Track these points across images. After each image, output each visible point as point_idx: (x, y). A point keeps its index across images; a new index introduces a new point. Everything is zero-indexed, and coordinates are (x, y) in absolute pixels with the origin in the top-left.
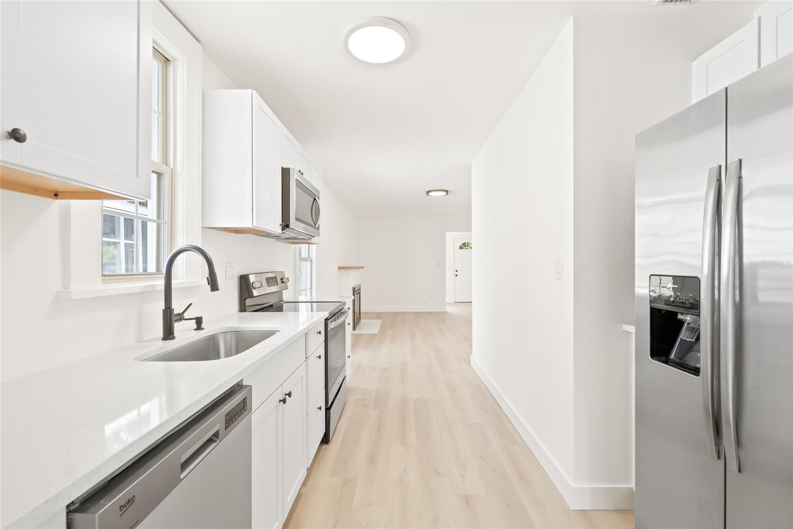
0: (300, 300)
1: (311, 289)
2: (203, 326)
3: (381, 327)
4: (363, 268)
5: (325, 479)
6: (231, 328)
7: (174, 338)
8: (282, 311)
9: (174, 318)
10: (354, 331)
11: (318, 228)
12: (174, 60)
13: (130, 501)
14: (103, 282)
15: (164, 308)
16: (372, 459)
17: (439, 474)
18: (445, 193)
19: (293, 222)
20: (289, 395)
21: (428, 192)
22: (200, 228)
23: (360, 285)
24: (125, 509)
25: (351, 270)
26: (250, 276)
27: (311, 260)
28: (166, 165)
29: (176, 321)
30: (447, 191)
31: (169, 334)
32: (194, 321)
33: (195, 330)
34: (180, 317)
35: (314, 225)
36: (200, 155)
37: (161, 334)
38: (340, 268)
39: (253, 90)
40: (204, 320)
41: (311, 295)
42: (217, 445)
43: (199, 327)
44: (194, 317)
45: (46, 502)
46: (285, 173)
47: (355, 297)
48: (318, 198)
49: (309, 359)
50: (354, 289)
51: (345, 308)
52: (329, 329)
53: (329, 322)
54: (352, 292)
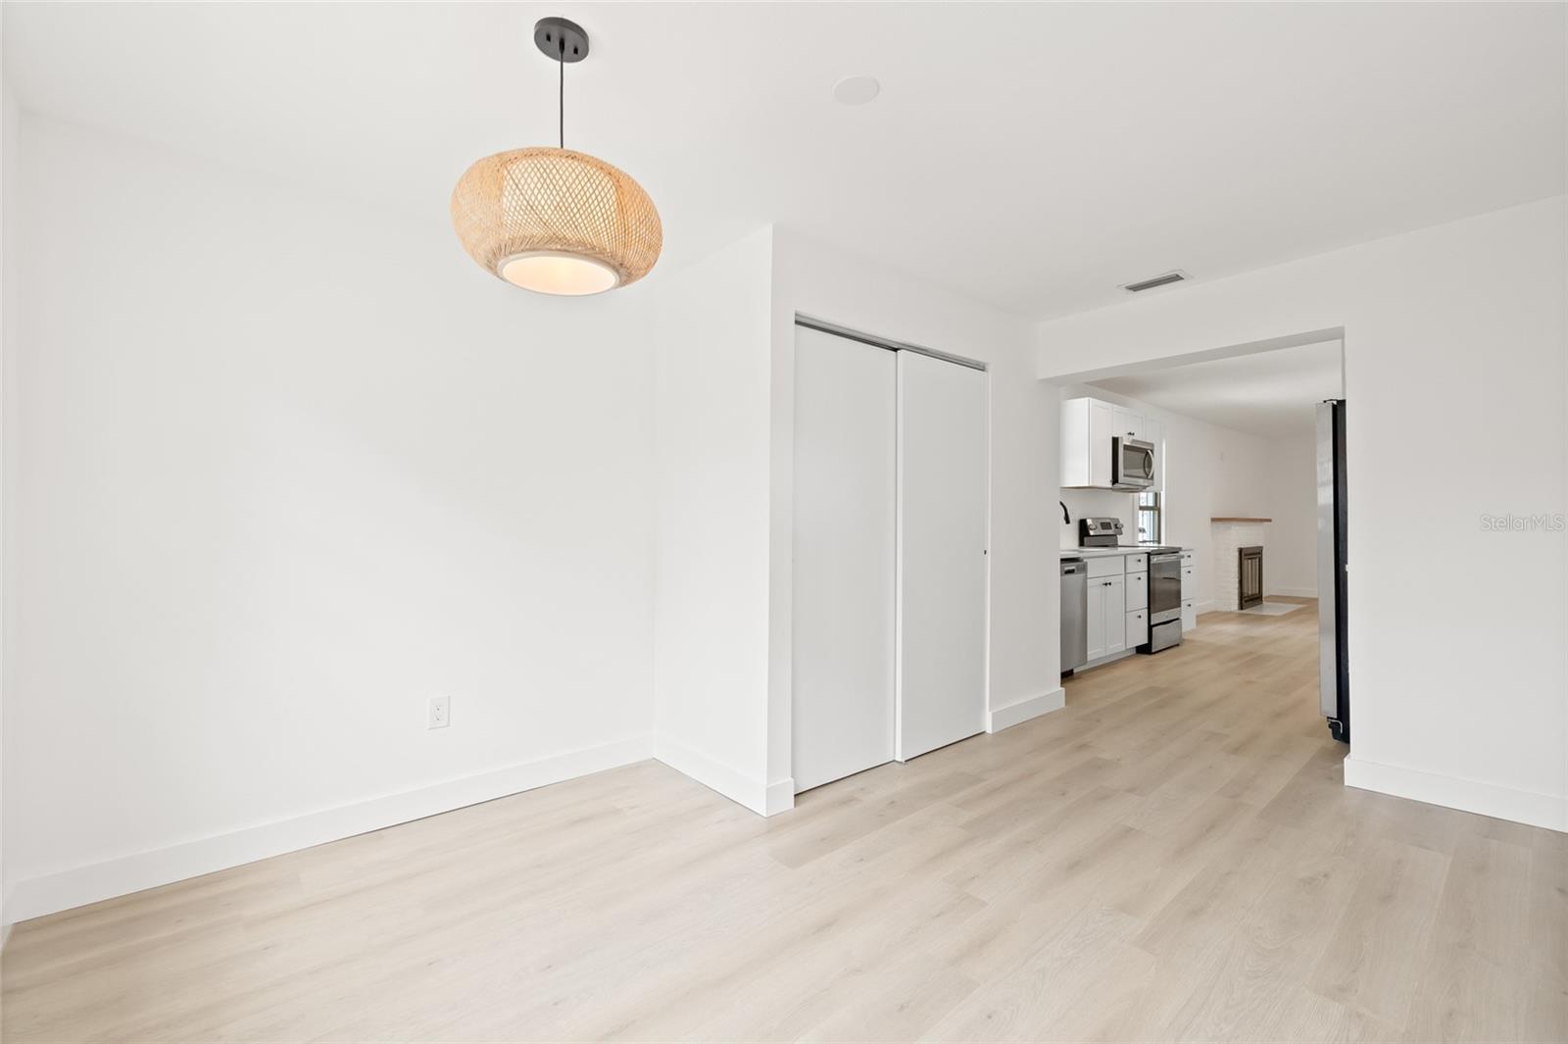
1: (1159, 541)
3: (1294, 611)
4: (1270, 520)
10: (1241, 611)
11: (1152, 479)
19: (1121, 478)
23: (1263, 548)
25: (1235, 523)
26: (1087, 521)
27: (1159, 508)
35: (1147, 478)
38: (1214, 520)
46: (1115, 441)
47: (1245, 562)
48: (1152, 451)
49: (1128, 575)
50: (1241, 551)
51: (1181, 553)
52: (1152, 562)
53: (1152, 557)
54: (1237, 554)
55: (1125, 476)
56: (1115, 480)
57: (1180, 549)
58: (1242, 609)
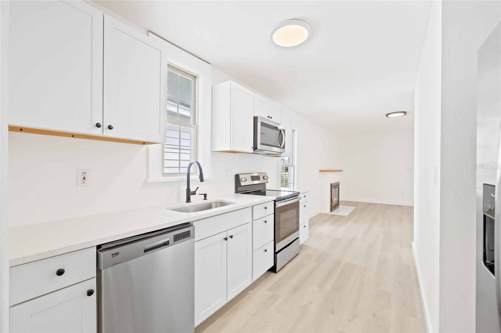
0: (281, 190)
1: (294, 183)
2: (207, 198)
3: (352, 212)
4: (342, 171)
5: (263, 291)
6: (220, 200)
7: (190, 202)
8: (265, 195)
9: (190, 193)
10: (331, 212)
11: (284, 147)
12: (198, 76)
13: (117, 254)
14: (163, 176)
15: (187, 188)
16: (296, 289)
17: (333, 313)
18: (403, 114)
19: (259, 146)
20: (231, 237)
21: (387, 115)
22: (210, 152)
23: (339, 182)
24: (114, 256)
25: (328, 172)
26: (240, 175)
27: (294, 166)
28: (195, 125)
29: (191, 194)
30: (405, 113)
31: (188, 200)
32: (203, 195)
33: (204, 199)
34: (194, 193)
35: (280, 146)
36: (210, 117)
37: (185, 200)
38: (320, 171)
39: (231, 80)
40: (207, 195)
41: (294, 187)
42: (167, 247)
43: (205, 199)
44: (203, 194)
45: (84, 243)
46: (255, 119)
47: (333, 190)
48: (284, 131)
49: (254, 222)
50: (331, 185)
51: (300, 195)
52: (277, 207)
53: (277, 203)
54: (330, 186)
55: (262, 144)
56: (255, 148)
57: (299, 193)
58: (331, 211)
